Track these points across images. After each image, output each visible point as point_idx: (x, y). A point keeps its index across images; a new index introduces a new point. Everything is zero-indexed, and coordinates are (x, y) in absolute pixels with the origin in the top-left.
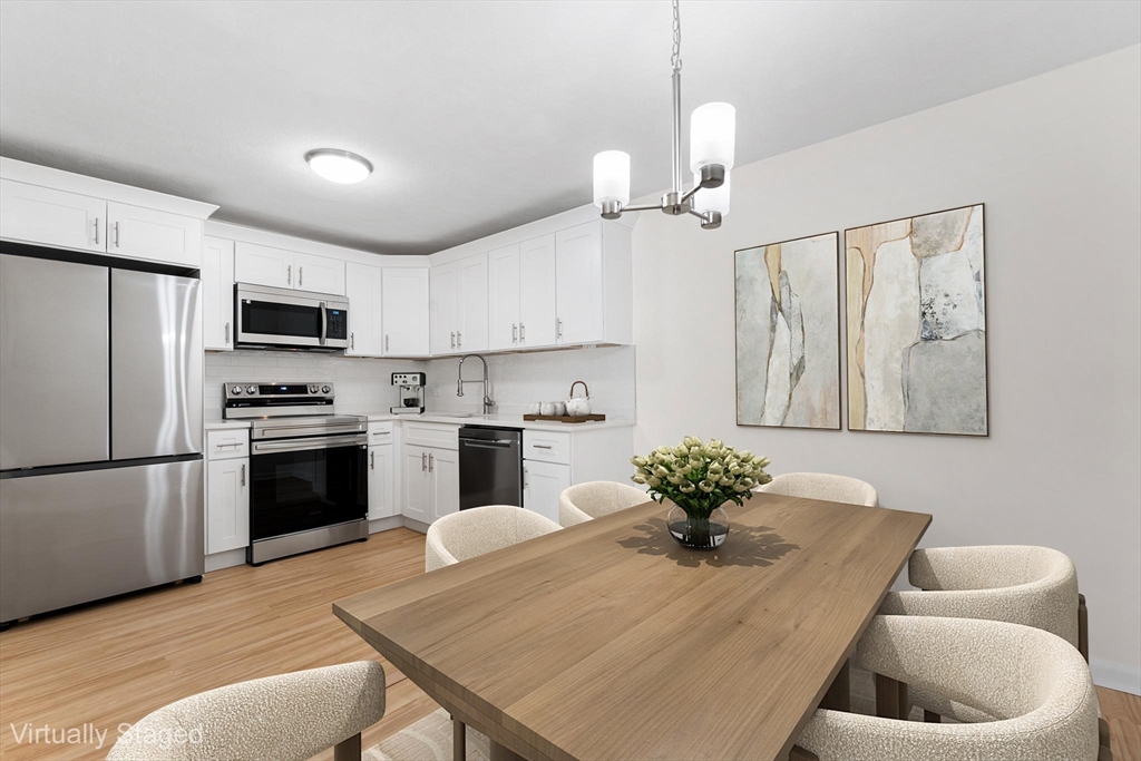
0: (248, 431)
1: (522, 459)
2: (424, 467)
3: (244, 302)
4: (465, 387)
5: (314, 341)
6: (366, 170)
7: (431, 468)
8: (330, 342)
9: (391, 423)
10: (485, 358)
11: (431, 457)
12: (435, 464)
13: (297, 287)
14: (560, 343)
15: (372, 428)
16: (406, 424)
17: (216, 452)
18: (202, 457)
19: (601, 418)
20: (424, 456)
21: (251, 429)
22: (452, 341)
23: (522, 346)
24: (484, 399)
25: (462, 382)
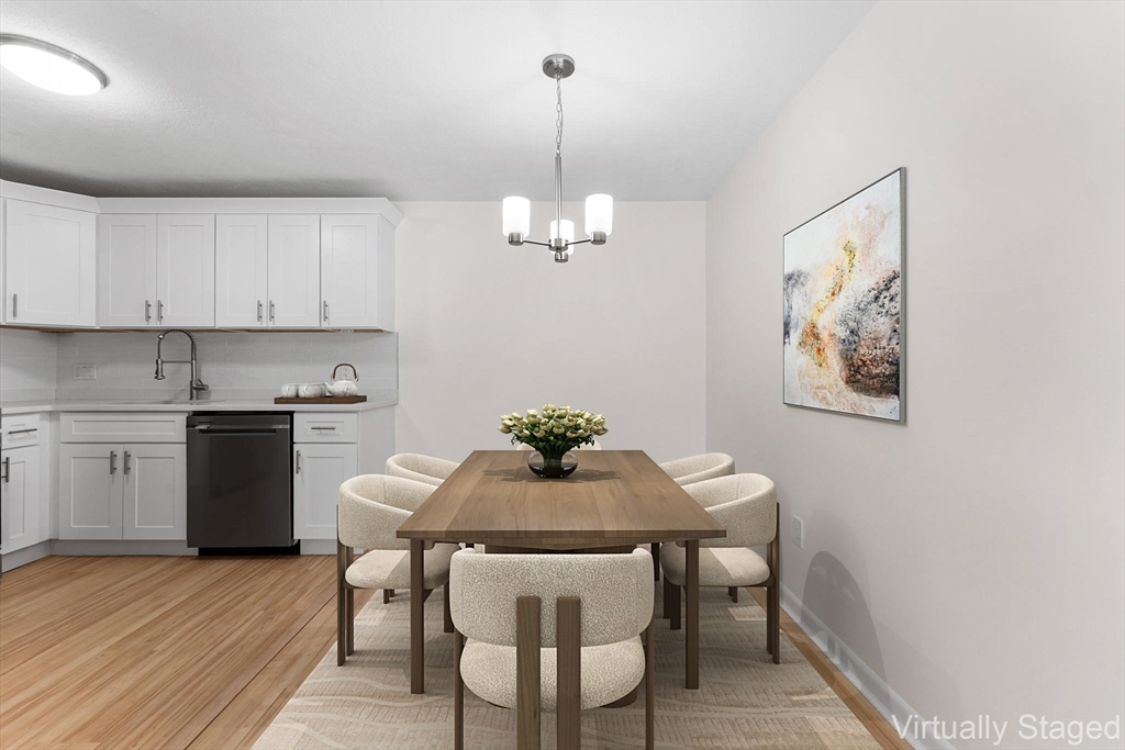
1: (292, 443)
2: (113, 470)
4: (167, 369)
6: (96, 82)
7: (127, 470)
9: (38, 416)
10: (193, 334)
11: (127, 456)
12: (135, 464)
14: (325, 325)
16: (63, 417)
19: (363, 399)
20: (113, 456)
22: (147, 311)
23: (270, 325)
24: (191, 382)
25: (162, 362)
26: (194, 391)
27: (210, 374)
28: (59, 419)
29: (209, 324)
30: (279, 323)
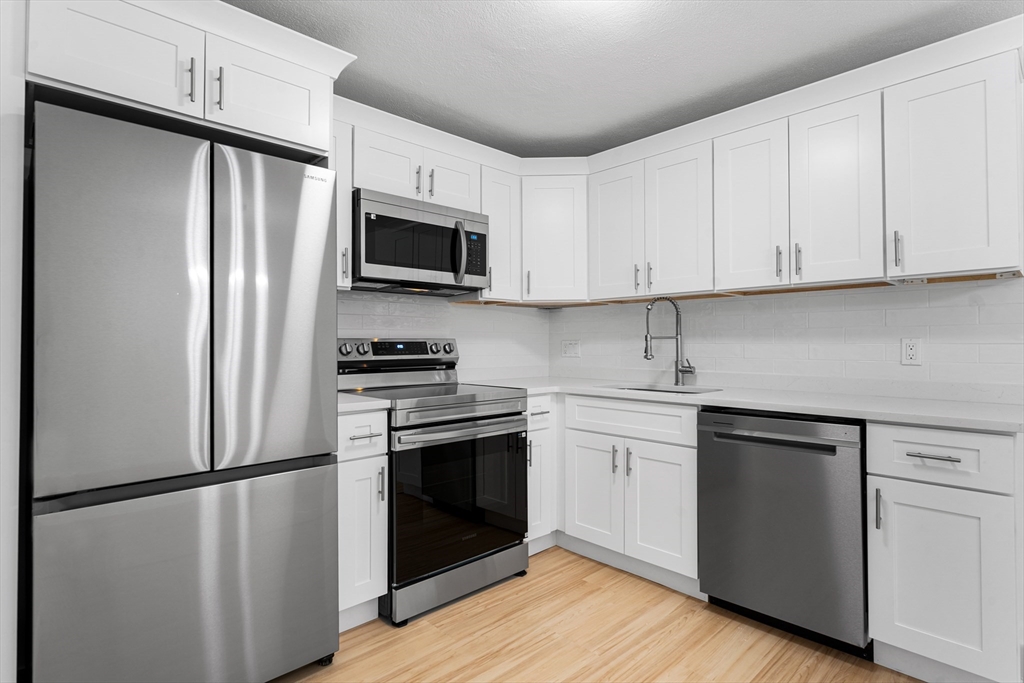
0: (385, 413)
1: (866, 474)
2: (615, 467)
3: (368, 215)
4: (656, 346)
5: (447, 278)
7: (629, 470)
8: (469, 280)
9: (549, 398)
11: (629, 453)
12: (637, 464)
13: (427, 199)
15: (532, 405)
17: (347, 449)
18: (334, 460)
20: (615, 451)
21: (390, 412)
22: (636, 277)
23: (796, 281)
24: (677, 362)
25: (651, 338)
26: (680, 374)
27: (695, 351)
28: (564, 402)
29: (705, 286)
30: (810, 277)
